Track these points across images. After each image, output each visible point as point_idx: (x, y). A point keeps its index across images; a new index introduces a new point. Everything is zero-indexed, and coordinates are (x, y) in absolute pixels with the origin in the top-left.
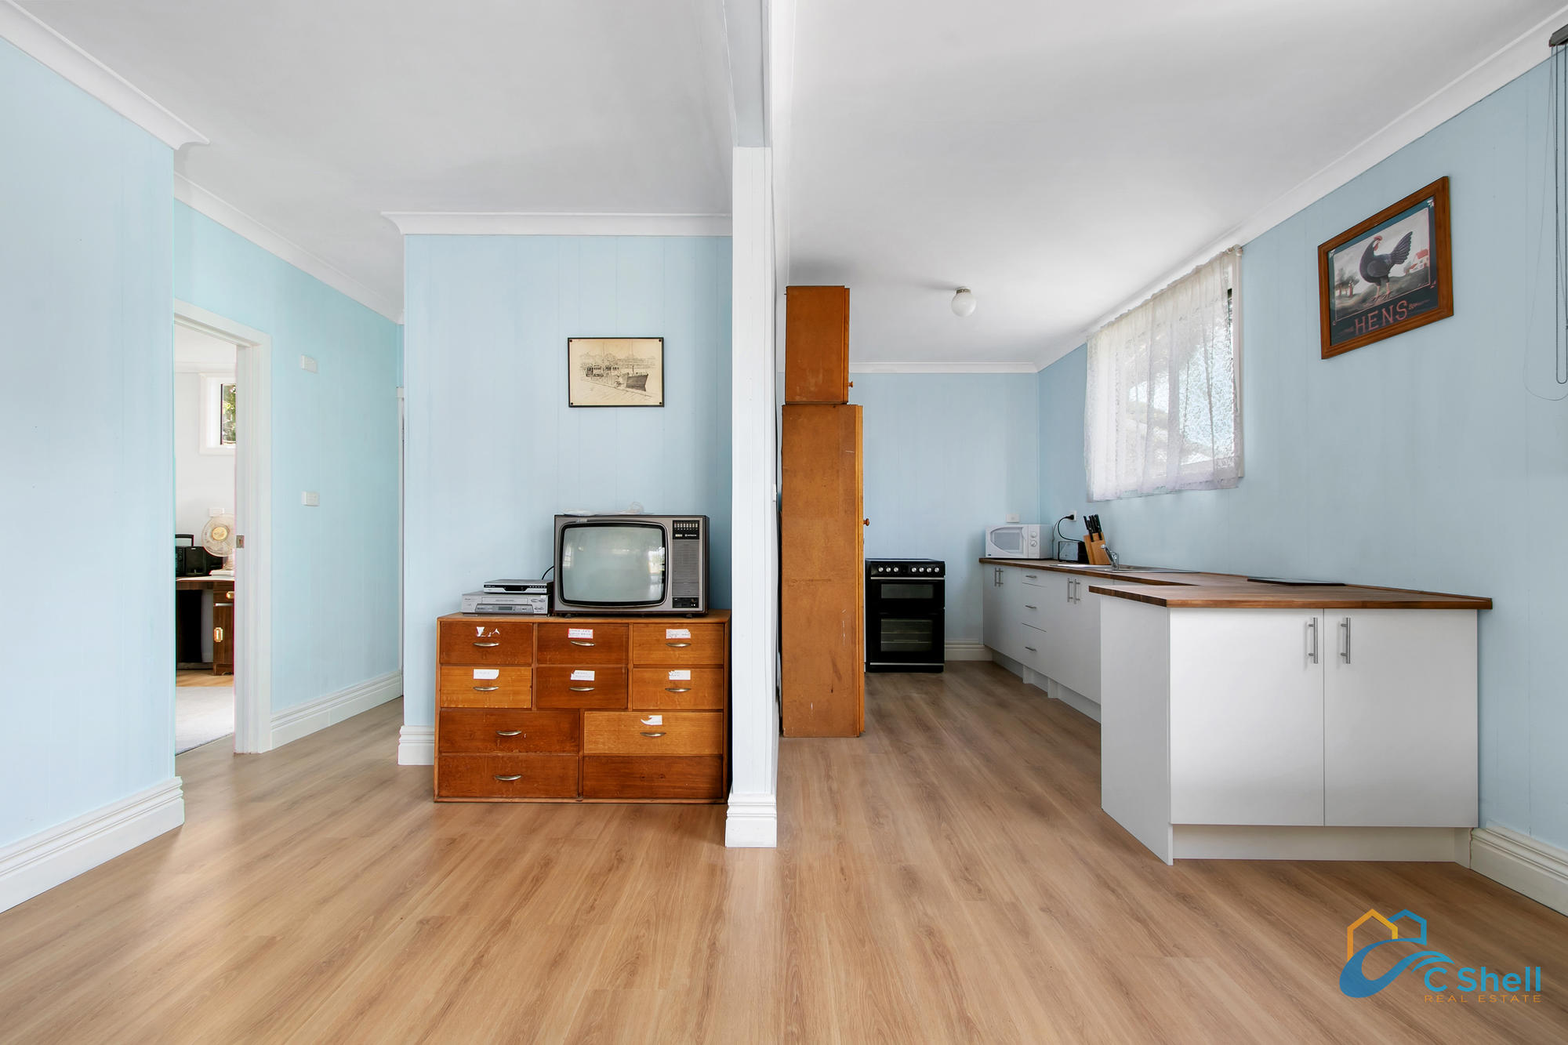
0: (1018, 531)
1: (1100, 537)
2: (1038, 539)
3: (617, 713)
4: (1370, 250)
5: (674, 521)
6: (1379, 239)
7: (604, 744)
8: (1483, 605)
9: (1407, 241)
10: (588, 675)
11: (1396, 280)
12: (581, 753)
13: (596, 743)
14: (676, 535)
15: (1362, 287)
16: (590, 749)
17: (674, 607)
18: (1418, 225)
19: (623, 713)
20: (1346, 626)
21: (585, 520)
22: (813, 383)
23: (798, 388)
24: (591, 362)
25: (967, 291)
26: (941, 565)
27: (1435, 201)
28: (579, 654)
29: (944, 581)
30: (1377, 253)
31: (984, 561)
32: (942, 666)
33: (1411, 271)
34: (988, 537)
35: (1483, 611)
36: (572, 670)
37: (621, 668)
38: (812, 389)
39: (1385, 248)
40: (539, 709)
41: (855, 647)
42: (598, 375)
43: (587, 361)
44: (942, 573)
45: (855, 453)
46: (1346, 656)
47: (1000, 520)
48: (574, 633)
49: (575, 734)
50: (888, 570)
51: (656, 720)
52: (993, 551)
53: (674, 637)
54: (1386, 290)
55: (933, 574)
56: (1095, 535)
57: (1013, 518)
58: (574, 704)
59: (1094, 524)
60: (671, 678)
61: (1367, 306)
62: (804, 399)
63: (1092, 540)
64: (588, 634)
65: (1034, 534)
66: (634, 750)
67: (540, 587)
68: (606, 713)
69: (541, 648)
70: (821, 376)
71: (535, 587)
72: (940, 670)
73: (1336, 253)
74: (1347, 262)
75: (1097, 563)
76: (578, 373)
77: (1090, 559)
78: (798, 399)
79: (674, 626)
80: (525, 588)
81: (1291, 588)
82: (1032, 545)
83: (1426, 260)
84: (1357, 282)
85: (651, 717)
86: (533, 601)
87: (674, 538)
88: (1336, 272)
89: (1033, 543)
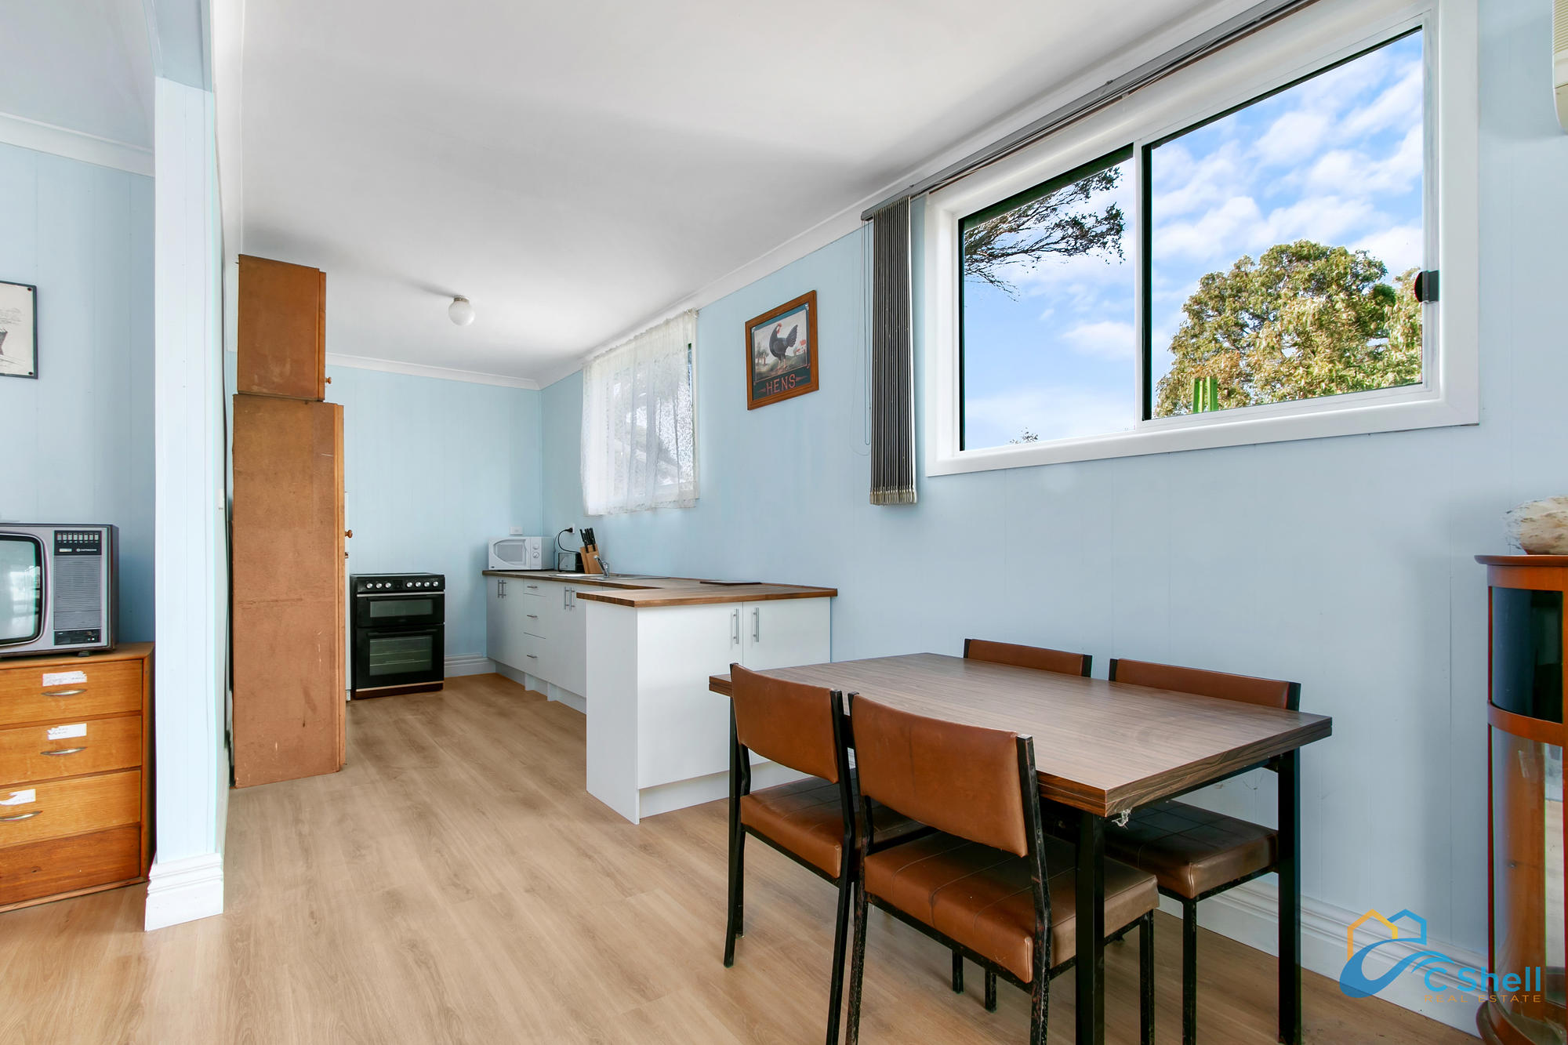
0: (521, 543)
1: (594, 549)
2: (540, 552)
4: (775, 333)
5: (56, 533)
6: (780, 325)
9: (795, 330)
11: (790, 358)
14: (61, 550)
15: (771, 359)
17: (56, 643)
18: (799, 319)
20: (756, 614)
22: (278, 373)
23: (256, 376)
25: (466, 301)
26: (441, 579)
27: (809, 306)
29: (444, 595)
30: (779, 336)
31: (487, 573)
32: (442, 684)
33: (797, 354)
34: (491, 550)
35: (833, 598)
38: (276, 379)
39: (783, 334)
41: (334, 672)
44: (442, 587)
45: (333, 458)
46: (756, 636)
47: (502, 530)
50: (379, 586)
51: (25, 796)
52: (496, 563)
53: (57, 683)
54: (784, 364)
55: (432, 588)
56: (590, 547)
57: (517, 531)
59: (589, 537)
60: (52, 737)
61: (773, 374)
62: (265, 390)
63: (587, 551)
65: (537, 546)
70: (288, 367)
72: (439, 688)
73: (755, 330)
74: (762, 338)
75: (591, 570)
77: (586, 570)
78: (256, 388)
79: (57, 669)
81: (726, 588)
82: (535, 557)
83: (805, 347)
84: (767, 355)
85: (13, 794)
87: (57, 553)
88: (756, 345)
89: (535, 554)
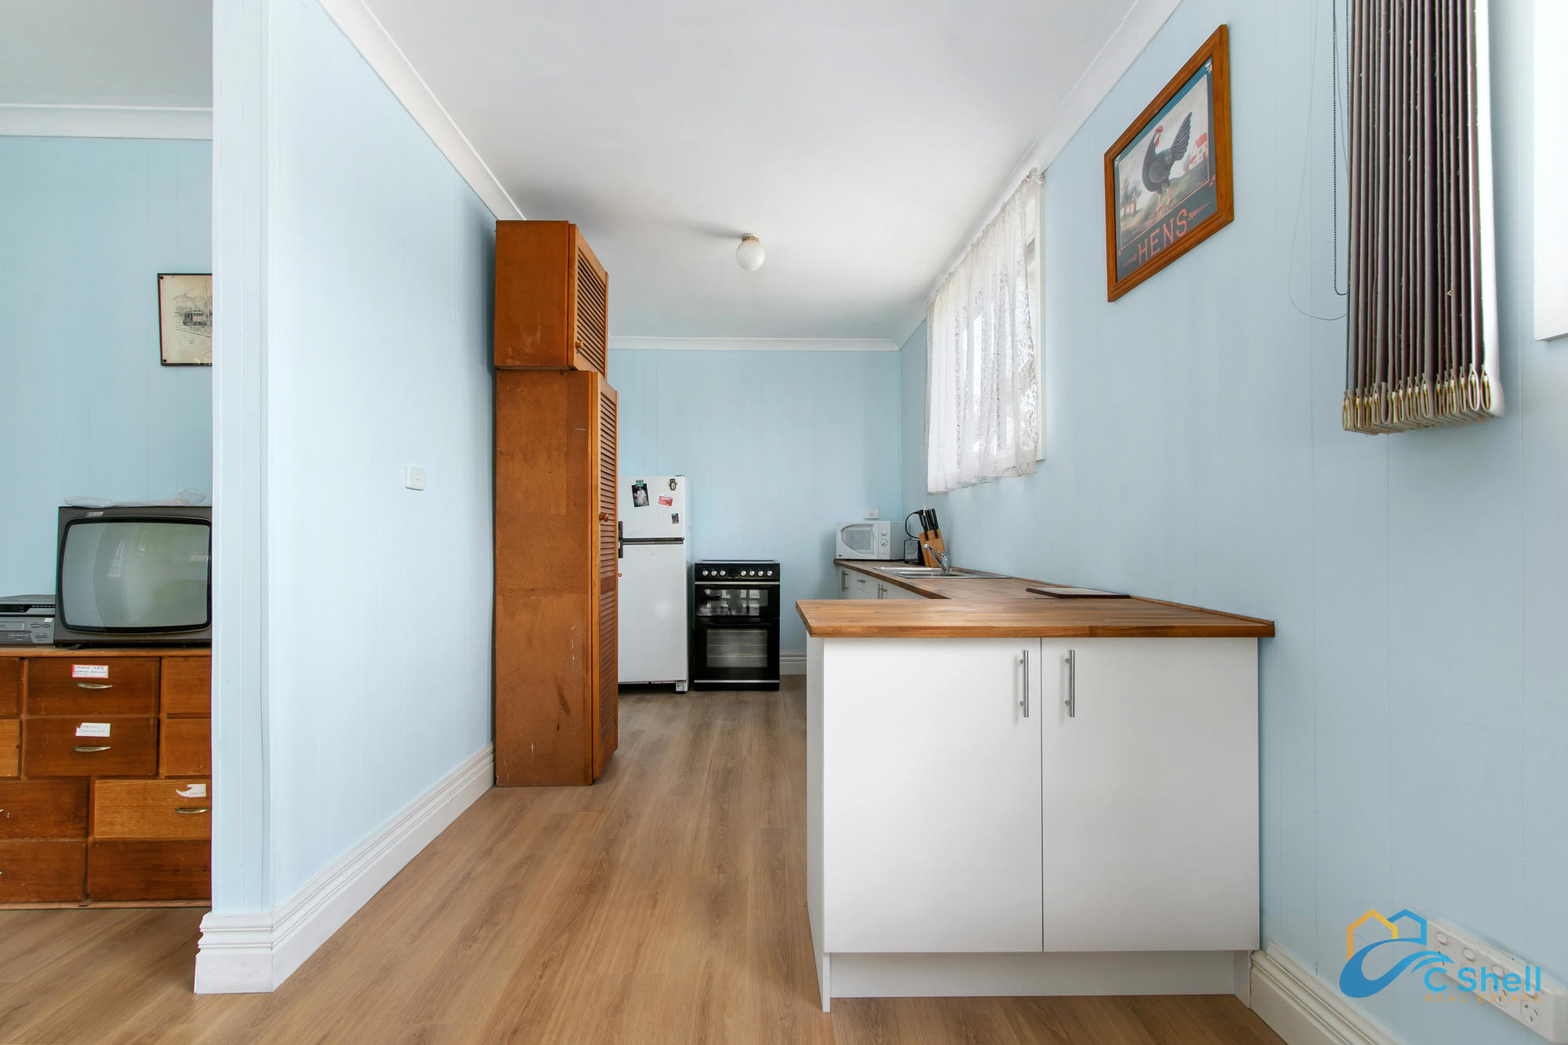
0: (868, 529)
1: (937, 536)
2: (888, 537)
3: (142, 782)
4: (1153, 145)
6: (1159, 131)
7: (122, 825)
8: (1263, 631)
9: (1186, 127)
10: (102, 730)
11: (1178, 181)
12: (90, 839)
13: (111, 823)
15: (1145, 198)
16: (104, 833)
18: (1196, 101)
19: (150, 781)
20: (1070, 661)
21: (100, 514)
22: (530, 342)
23: (510, 349)
24: (189, 306)
25: (754, 238)
26: (775, 567)
27: (1213, 63)
28: (91, 701)
29: (779, 586)
30: (1158, 151)
31: (838, 562)
32: (778, 684)
33: (1191, 167)
34: (839, 536)
35: (1265, 640)
36: (78, 723)
37: (148, 719)
38: (527, 350)
39: (1165, 144)
40: (31, 777)
41: (587, 673)
42: (200, 323)
43: (183, 305)
44: (776, 577)
45: (587, 432)
46: (1070, 703)
47: (856, 515)
48: (81, 671)
49: (82, 813)
50: (714, 573)
51: (197, 790)
52: (844, 552)
54: (1169, 197)
55: (765, 578)
56: (931, 533)
57: (872, 514)
58: (81, 770)
59: (930, 520)
61: (1149, 224)
62: (518, 363)
63: (927, 538)
64: (101, 672)
65: (884, 532)
66: (166, 833)
67: (44, 606)
68: (127, 782)
69: (32, 692)
70: (539, 334)
71: (39, 606)
72: (775, 688)
73: (1121, 159)
74: (1131, 168)
75: (932, 564)
76: (172, 322)
77: (926, 564)
78: (509, 362)
80: (27, 607)
82: (883, 545)
83: (1205, 148)
84: (1139, 194)
85: (189, 786)
86: (34, 626)
88: (1121, 186)
89: (883, 541)
